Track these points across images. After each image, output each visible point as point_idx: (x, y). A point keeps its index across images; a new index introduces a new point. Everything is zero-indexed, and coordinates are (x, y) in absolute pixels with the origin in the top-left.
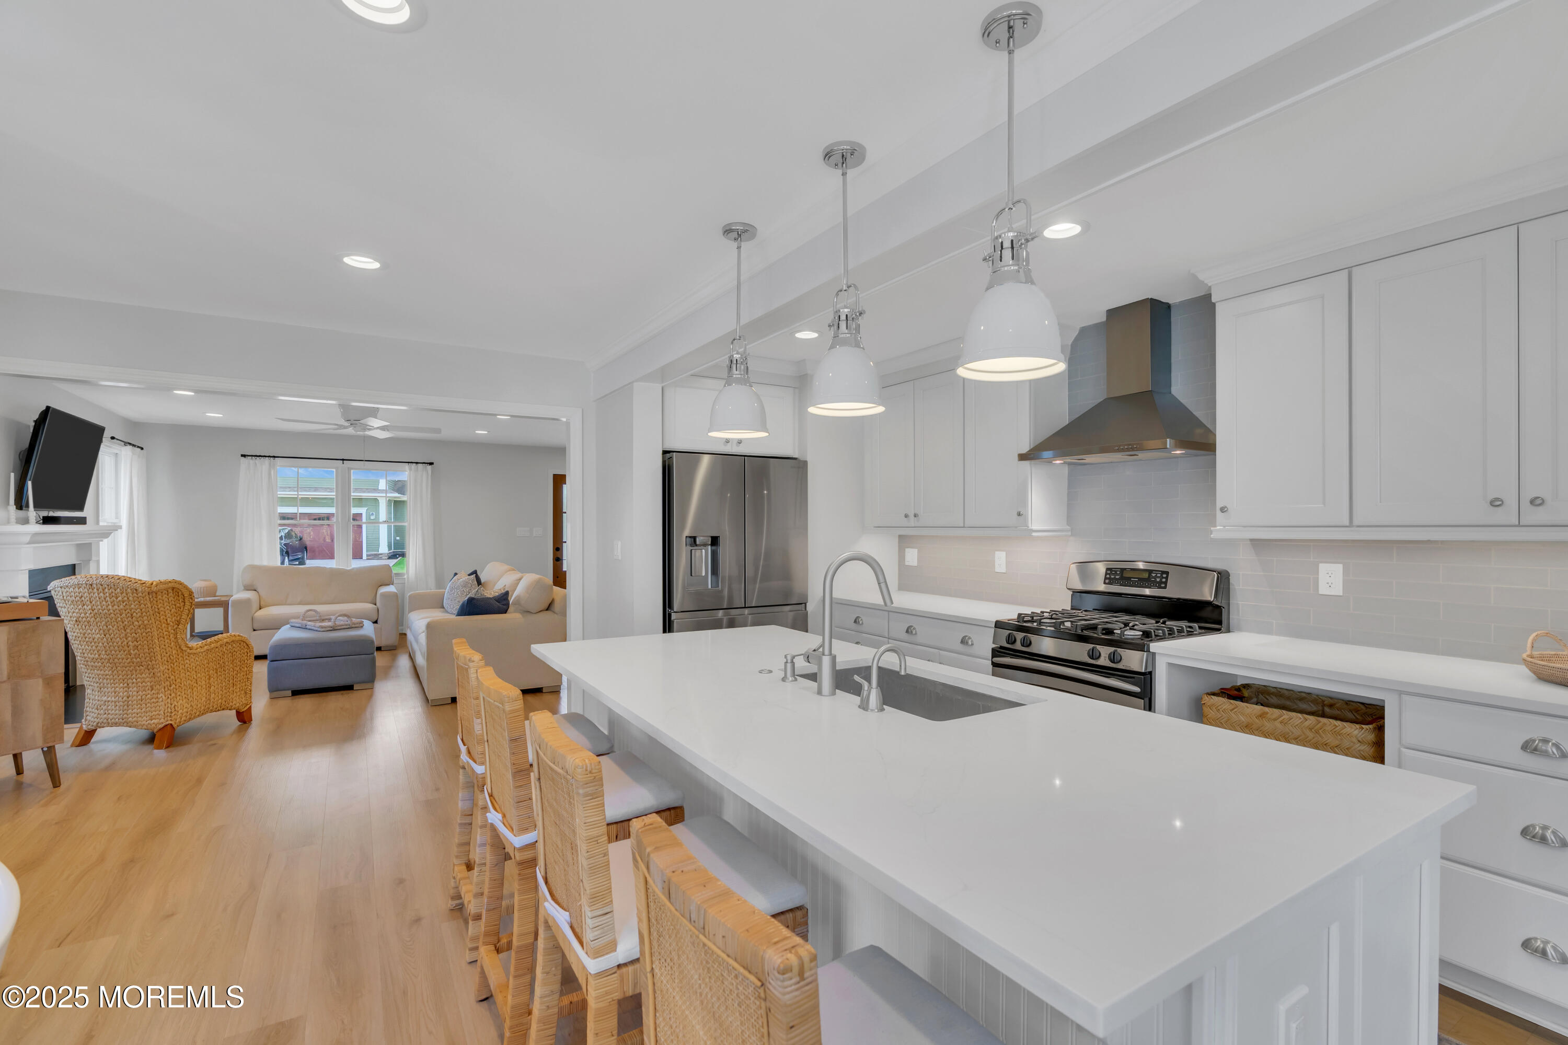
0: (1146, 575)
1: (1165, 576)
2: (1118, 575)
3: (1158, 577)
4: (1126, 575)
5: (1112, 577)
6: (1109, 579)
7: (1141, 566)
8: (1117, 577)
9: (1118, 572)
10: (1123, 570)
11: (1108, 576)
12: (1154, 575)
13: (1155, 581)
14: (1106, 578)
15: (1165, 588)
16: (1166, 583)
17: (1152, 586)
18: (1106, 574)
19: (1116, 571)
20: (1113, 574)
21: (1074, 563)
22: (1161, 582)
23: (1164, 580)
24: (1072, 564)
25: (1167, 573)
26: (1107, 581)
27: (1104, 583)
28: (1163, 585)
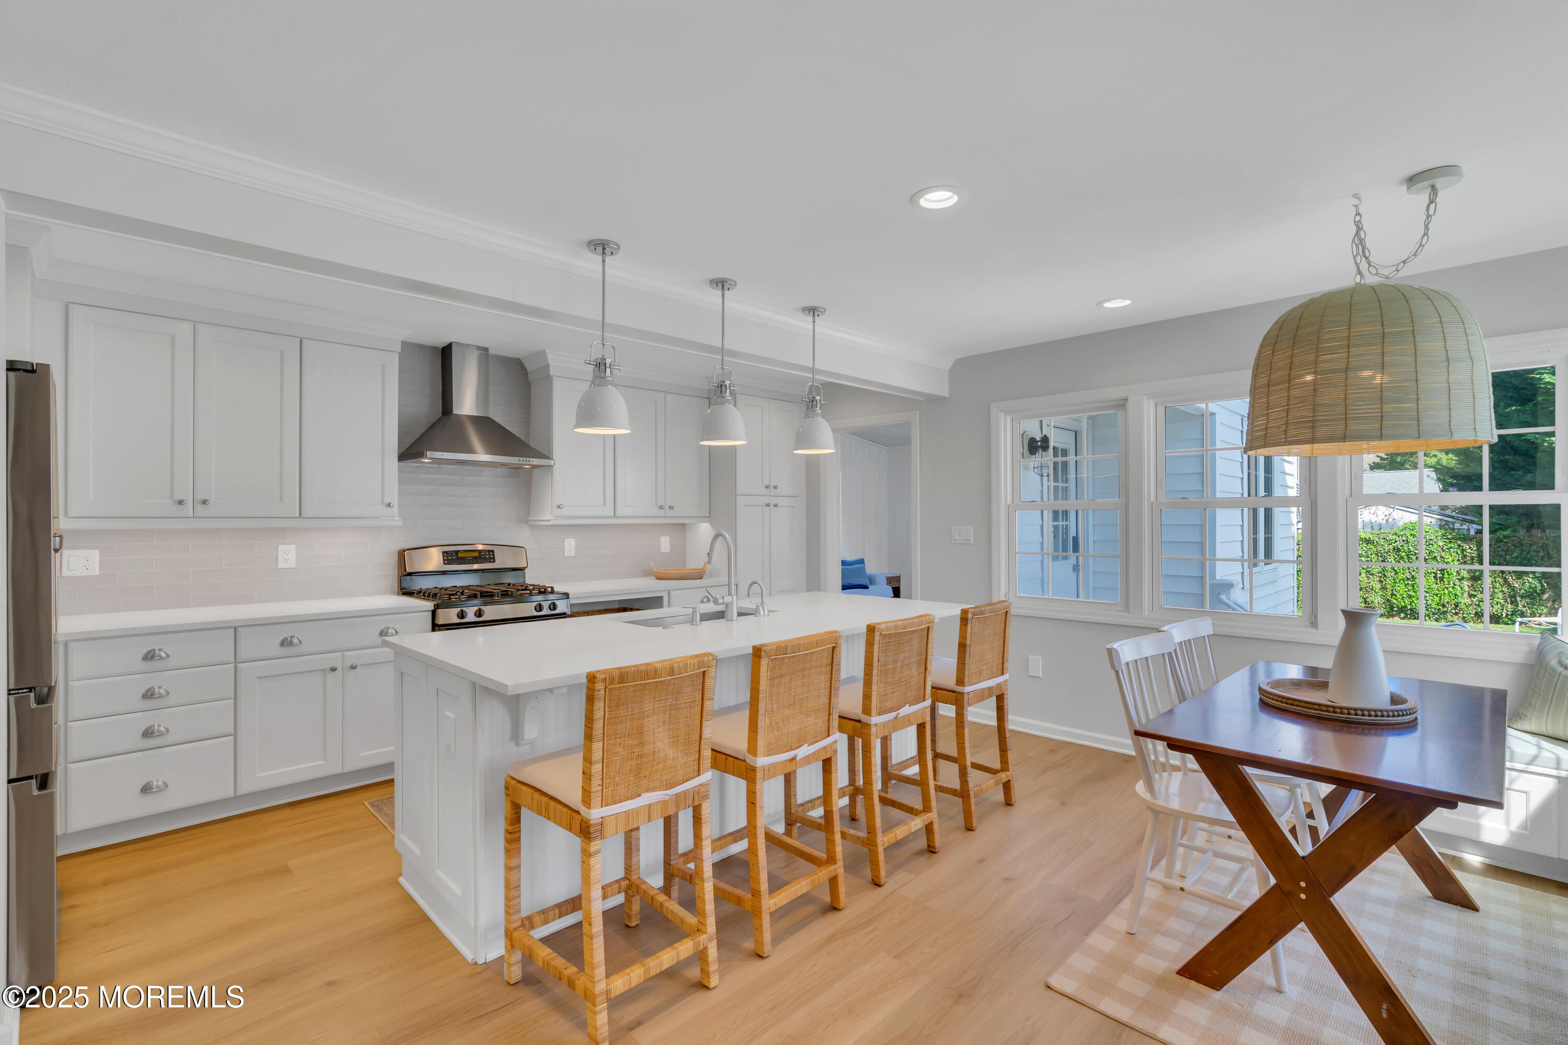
0: (476, 554)
1: (491, 553)
2: (453, 556)
3: (488, 555)
4: (460, 555)
5: (450, 558)
6: (447, 560)
7: (480, 547)
8: (454, 558)
9: (454, 554)
10: (457, 552)
11: (445, 558)
12: (483, 553)
13: (485, 558)
14: (444, 560)
15: (494, 561)
16: (494, 558)
17: (485, 562)
18: (443, 557)
19: (450, 554)
20: (450, 556)
21: (408, 550)
22: (490, 558)
23: (492, 556)
24: (405, 551)
25: (493, 551)
26: (446, 562)
27: (444, 564)
28: (492, 559)
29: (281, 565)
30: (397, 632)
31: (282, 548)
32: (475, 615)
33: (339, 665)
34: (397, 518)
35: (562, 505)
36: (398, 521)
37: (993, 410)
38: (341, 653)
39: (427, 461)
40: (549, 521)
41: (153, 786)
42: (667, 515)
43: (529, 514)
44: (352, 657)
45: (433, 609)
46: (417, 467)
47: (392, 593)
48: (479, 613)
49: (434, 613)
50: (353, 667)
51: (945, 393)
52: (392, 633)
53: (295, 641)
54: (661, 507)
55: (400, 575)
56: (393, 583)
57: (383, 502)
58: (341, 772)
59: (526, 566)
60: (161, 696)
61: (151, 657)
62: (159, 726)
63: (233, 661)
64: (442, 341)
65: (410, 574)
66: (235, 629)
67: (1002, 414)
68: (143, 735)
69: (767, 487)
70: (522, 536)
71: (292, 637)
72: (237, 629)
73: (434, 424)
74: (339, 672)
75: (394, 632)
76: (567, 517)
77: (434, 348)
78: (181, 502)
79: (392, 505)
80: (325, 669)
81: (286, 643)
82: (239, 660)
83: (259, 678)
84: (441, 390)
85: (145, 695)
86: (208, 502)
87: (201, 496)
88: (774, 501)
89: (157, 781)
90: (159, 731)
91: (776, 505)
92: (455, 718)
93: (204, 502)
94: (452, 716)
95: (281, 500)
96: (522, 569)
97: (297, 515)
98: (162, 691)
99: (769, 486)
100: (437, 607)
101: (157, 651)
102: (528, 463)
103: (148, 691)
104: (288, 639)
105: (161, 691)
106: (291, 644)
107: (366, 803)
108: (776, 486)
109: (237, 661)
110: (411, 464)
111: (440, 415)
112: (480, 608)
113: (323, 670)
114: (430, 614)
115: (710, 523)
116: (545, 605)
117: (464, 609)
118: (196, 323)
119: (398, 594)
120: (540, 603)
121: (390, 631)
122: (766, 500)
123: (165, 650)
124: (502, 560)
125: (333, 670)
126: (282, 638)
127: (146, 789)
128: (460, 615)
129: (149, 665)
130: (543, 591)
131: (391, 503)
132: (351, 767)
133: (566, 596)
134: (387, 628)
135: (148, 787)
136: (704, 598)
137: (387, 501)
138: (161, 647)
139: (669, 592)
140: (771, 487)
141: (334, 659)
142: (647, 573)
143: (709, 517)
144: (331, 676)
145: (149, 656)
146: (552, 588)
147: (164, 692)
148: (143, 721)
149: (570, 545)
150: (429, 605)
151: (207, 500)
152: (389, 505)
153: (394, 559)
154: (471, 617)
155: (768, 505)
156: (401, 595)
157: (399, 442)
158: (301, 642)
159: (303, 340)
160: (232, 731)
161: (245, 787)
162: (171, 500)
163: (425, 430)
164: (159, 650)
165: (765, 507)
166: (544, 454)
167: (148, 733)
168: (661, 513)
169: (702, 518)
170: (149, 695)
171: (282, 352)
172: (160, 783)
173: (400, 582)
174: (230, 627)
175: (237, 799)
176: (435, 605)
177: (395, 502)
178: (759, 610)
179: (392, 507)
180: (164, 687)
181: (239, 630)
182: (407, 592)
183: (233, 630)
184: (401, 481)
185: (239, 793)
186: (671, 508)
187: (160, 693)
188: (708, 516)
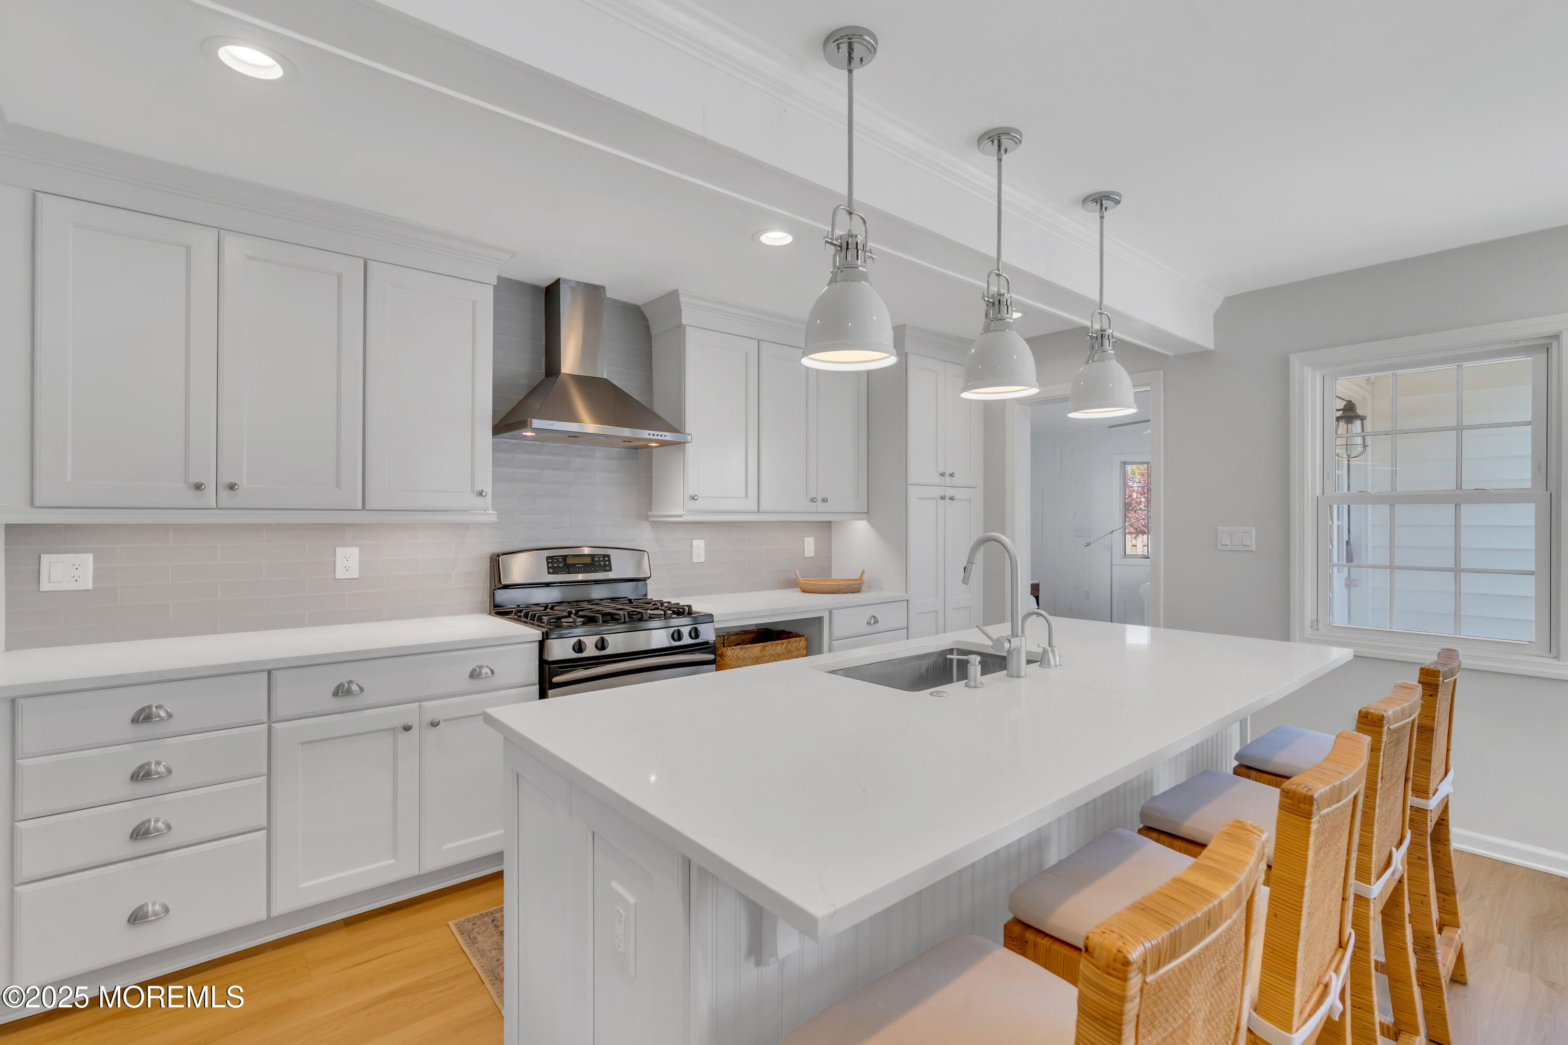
0: (588, 560)
1: (607, 559)
2: (561, 562)
3: (602, 561)
4: (569, 561)
5: (555, 565)
6: (553, 567)
7: (586, 551)
8: (561, 565)
9: (561, 560)
10: (565, 557)
11: (550, 565)
12: (597, 559)
13: (600, 565)
14: (548, 568)
15: (610, 570)
16: (610, 565)
17: (599, 570)
18: (548, 563)
19: (558, 559)
20: (556, 563)
21: (503, 554)
22: (605, 566)
23: (607, 563)
24: (499, 556)
25: (609, 556)
26: (551, 571)
27: (549, 573)
28: (607, 567)
29: (340, 574)
30: (492, 672)
31: (340, 551)
32: (596, 646)
33: (414, 721)
34: (491, 512)
35: (696, 496)
36: (491, 516)
37: (1295, 362)
38: (417, 704)
39: (529, 434)
40: (681, 516)
41: (147, 912)
42: (819, 511)
43: (650, 509)
44: (433, 709)
45: (541, 639)
46: (513, 444)
47: (482, 612)
48: (602, 645)
49: (542, 644)
50: (434, 724)
51: (1208, 342)
52: (486, 673)
53: (354, 688)
54: (812, 500)
55: (493, 588)
56: (484, 599)
57: (473, 490)
58: (417, 873)
59: (649, 576)
60: (161, 777)
61: (144, 719)
62: (157, 821)
63: (266, 719)
64: (544, 278)
65: (506, 587)
66: (269, 672)
67: (1310, 369)
68: (131, 836)
69: (943, 475)
70: (644, 537)
71: (350, 682)
72: (272, 672)
73: (536, 386)
74: (415, 730)
75: (489, 671)
76: (701, 512)
77: (535, 288)
78: (198, 487)
79: (484, 494)
80: (395, 728)
81: (341, 691)
82: (274, 718)
83: (302, 743)
84: (544, 343)
85: (135, 776)
86: (237, 487)
87: (226, 479)
88: (950, 492)
89: (154, 904)
90: (157, 830)
91: (952, 499)
92: (636, 904)
93: (232, 487)
94: (631, 900)
95: (338, 485)
96: (644, 580)
97: (360, 506)
98: (161, 769)
99: (945, 473)
100: (546, 636)
101: (154, 709)
102: (655, 437)
103: (141, 767)
104: (344, 685)
105: (159, 769)
106: (349, 692)
107: (451, 923)
108: (953, 473)
109: (272, 720)
110: (507, 439)
111: (543, 376)
112: (603, 638)
113: (394, 729)
114: (536, 645)
115: (868, 521)
116: (685, 631)
117: (582, 638)
118: (222, 232)
119: (490, 614)
120: (679, 630)
121: (483, 671)
122: (940, 492)
123: (166, 708)
124: (621, 567)
125: (407, 728)
126: (337, 684)
127: (137, 918)
128: (577, 648)
129: (144, 730)
130: (680, 612)
131: (483, 491)
132: (432, 863)
133: (709, 618)
134: (481, 667)
135: (141, 913)
136: (871, 619)
137: (478, 488)
138: (161, 703)
139: (830, 612)
140: (947, 475)
141: (408, 713)
142: (791, 584)
143: (867, 513)
144: (403, 737)
145: (141, 718)
146: (689, 607)
147: (164, 770)
148: (133, 813)
149: (699, 546)
150: (535, 633)
151: (236, 484)
152: (481, 494)
153: (486, 565)
154: (590, 651)
155: (943, 498)
156: (494, 614)
157: (494, 411)
158: (362, 690)
159: (368, 261)
160: (265, 824)
161: (281, 906)
162: (185, 483)
163: (524, 396)
164: (158, 707)
165: (940, 500)
166: (676, 429)
167: (140, 833)
168: (813, 507)
169: (858, 515)
170: (142, 775)
171: (340, 277)
172: (157, 908)
173: (493, 596)
174: (263, 671)
175: (271, 921)
176: (543, 633)
177: (488, 489)
178: (1048, 656)
179: (484, 496)
180: (164, 763)
181: (275, 673)
182: (500, 611)
183: (265, 675)
184: (496, 463)
185: (274, 913)
186: (824, 500)
187: (158, 773)
188: (866, 511)
